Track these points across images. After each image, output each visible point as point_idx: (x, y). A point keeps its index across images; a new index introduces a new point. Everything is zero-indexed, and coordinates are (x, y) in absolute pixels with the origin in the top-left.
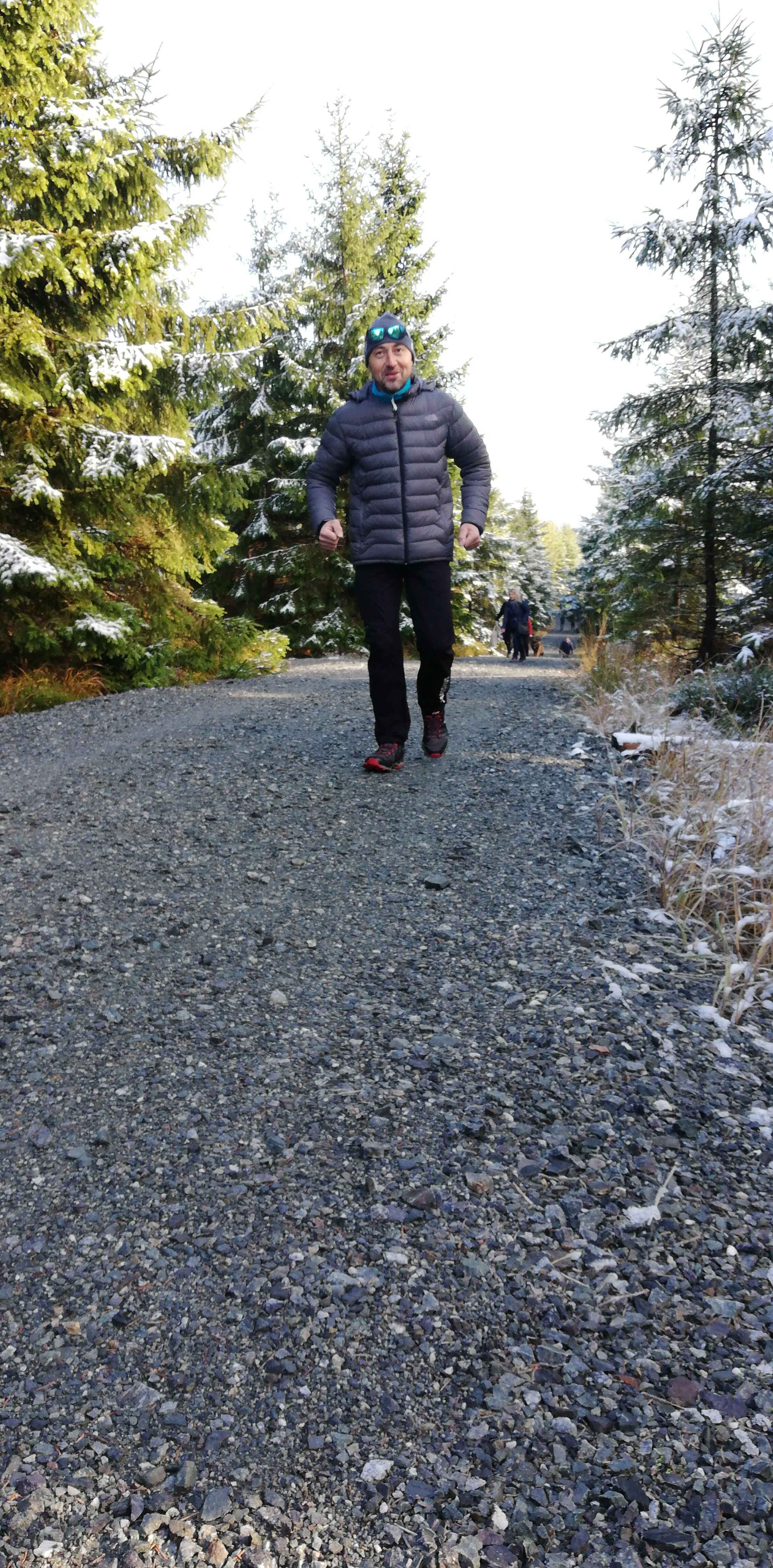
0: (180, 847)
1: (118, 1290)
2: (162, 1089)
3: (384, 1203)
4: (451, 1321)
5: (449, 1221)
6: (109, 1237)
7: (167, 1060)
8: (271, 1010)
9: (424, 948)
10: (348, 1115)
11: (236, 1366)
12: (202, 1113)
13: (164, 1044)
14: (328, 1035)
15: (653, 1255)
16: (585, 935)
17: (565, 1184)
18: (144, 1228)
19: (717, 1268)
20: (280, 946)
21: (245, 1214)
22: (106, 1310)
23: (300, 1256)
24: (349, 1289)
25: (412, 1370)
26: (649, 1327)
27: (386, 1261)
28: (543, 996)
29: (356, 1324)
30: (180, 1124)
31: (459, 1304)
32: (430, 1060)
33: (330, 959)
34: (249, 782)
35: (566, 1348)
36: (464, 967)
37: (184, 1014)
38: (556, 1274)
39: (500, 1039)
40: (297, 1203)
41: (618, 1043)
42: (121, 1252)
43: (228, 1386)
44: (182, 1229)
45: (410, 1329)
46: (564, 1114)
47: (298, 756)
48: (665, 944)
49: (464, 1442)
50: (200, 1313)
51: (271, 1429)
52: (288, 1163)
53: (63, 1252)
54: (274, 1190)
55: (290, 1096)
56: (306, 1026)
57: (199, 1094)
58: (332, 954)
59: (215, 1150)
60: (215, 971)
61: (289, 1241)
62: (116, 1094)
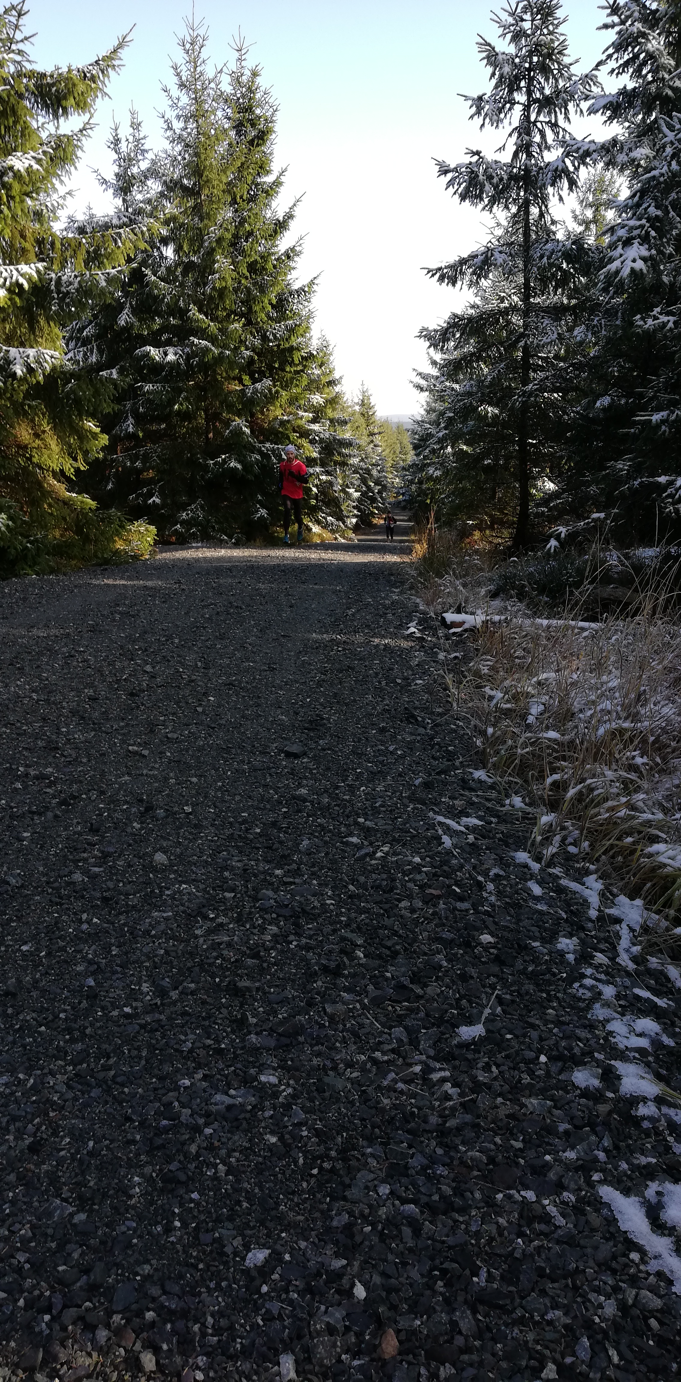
0: (67, 725)
1: (31, 1121)
2: (61, 944)
3: (257, 1034)
4: (316, 1129)
5: (312, 1046)
6: (21, 1076)
7: (65, 918)
8: (155, 870)
9: (284, 810)
10: (224, 959)
11: (136, 1179)
12: (98, 964)
13: (61, 904)
14: (204, 890)
15: (480, 1065)
16: (420, 794)
17: (408, 1009)
18: (52, 1066)
19: (531, 1073)
20: (160, 813)
21: (139, 1049)
22: (23, 1139)
23: (187, 1082)
24: (229, 1108)
25: (284, 1173)
26: (477, 1126)
27: (260, 1083)
28: (386, 849)
29: (236, 1138)
30: (79, 974)
31: (321, 1115)
32: (293, 908)
33: (204, 823)
34: (126, 663)
35: (410, 1147)
36: (320, 825)
37: (77, 877)
38: (400, 1085)
39: (351, 887)
40: (183, 1038)
41: (449, 886)
42: (32, 1087)
43: (131, 1197)
44: (85, 1065)
45: (281, 1139)
46: (406, 950)
47: (169, 638)
48: (488, 800)
49: (329, 1230)
50: (104, 1136)
51: (169, 1229)
52: (174, 1003)
54: (162, 1027)
55: (174, 945)
56: (185, 883)
57: (94, 947)
58: (206, 818)
59: (111, 995)
60: (104, 837)
61: (177, 1070)
62: (21, 950)
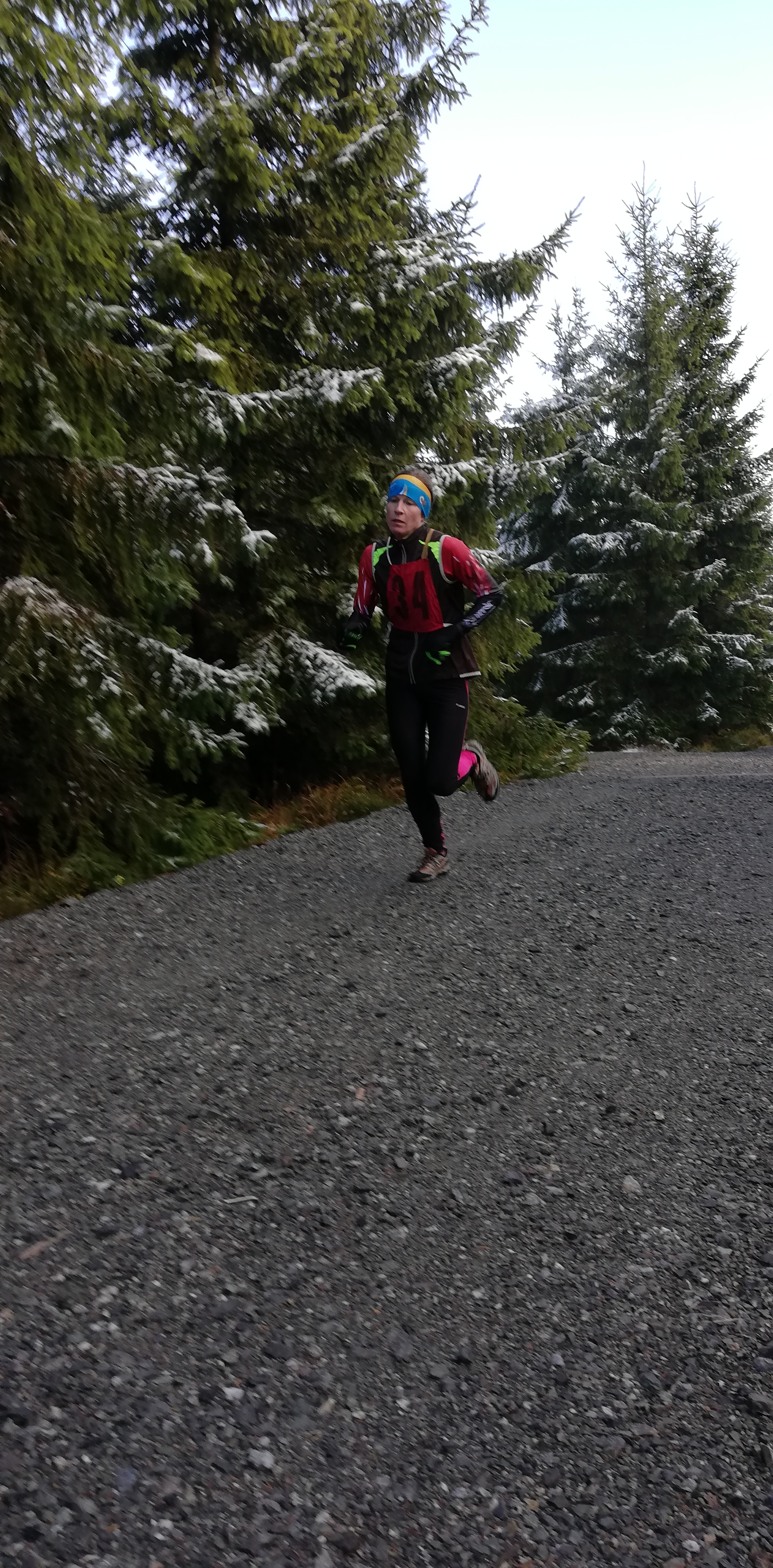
0: (508, 985)
2: (520, 1295)
6: (483, 1492)
7: (521, 1257)
8: (625, 1199)
10: (727, 1351)
12: (565, 1332)
13: (516, 1236)
14: (691, 1239)
18: (519, 1484)
20: (626, 1116)
21: (626, 1476)
23: (693, 1545)
30: (543, 1344)
33: (682, 1137)
37: (533, 1198)
40: (684, 1470)
42: (497, 1513)
44: (559, 1490)
52: (667, 1411)
53: (437, 1506)
54: (654, 1446)
55: (659, 1320)
56: (666, 1225)
57: (559, 1306)
58: (684, 1131)
59: (586, 1384)
60: (559, 1144)
61: (680, 1523)
62: (472, 1296)
